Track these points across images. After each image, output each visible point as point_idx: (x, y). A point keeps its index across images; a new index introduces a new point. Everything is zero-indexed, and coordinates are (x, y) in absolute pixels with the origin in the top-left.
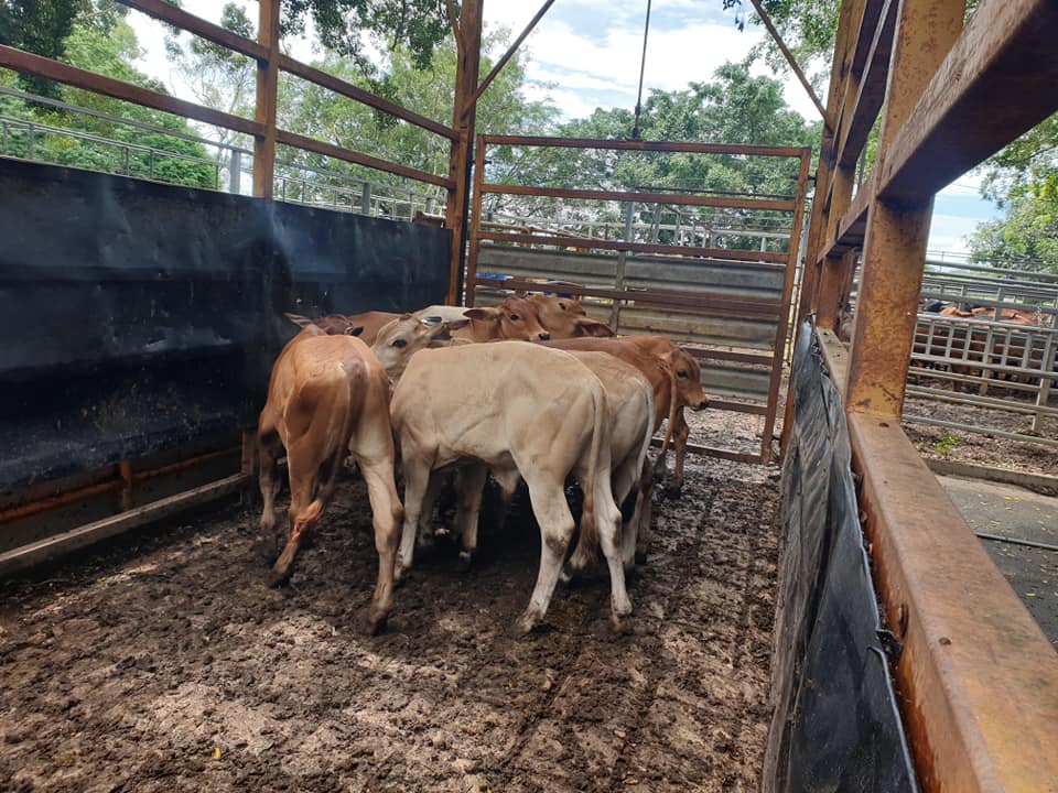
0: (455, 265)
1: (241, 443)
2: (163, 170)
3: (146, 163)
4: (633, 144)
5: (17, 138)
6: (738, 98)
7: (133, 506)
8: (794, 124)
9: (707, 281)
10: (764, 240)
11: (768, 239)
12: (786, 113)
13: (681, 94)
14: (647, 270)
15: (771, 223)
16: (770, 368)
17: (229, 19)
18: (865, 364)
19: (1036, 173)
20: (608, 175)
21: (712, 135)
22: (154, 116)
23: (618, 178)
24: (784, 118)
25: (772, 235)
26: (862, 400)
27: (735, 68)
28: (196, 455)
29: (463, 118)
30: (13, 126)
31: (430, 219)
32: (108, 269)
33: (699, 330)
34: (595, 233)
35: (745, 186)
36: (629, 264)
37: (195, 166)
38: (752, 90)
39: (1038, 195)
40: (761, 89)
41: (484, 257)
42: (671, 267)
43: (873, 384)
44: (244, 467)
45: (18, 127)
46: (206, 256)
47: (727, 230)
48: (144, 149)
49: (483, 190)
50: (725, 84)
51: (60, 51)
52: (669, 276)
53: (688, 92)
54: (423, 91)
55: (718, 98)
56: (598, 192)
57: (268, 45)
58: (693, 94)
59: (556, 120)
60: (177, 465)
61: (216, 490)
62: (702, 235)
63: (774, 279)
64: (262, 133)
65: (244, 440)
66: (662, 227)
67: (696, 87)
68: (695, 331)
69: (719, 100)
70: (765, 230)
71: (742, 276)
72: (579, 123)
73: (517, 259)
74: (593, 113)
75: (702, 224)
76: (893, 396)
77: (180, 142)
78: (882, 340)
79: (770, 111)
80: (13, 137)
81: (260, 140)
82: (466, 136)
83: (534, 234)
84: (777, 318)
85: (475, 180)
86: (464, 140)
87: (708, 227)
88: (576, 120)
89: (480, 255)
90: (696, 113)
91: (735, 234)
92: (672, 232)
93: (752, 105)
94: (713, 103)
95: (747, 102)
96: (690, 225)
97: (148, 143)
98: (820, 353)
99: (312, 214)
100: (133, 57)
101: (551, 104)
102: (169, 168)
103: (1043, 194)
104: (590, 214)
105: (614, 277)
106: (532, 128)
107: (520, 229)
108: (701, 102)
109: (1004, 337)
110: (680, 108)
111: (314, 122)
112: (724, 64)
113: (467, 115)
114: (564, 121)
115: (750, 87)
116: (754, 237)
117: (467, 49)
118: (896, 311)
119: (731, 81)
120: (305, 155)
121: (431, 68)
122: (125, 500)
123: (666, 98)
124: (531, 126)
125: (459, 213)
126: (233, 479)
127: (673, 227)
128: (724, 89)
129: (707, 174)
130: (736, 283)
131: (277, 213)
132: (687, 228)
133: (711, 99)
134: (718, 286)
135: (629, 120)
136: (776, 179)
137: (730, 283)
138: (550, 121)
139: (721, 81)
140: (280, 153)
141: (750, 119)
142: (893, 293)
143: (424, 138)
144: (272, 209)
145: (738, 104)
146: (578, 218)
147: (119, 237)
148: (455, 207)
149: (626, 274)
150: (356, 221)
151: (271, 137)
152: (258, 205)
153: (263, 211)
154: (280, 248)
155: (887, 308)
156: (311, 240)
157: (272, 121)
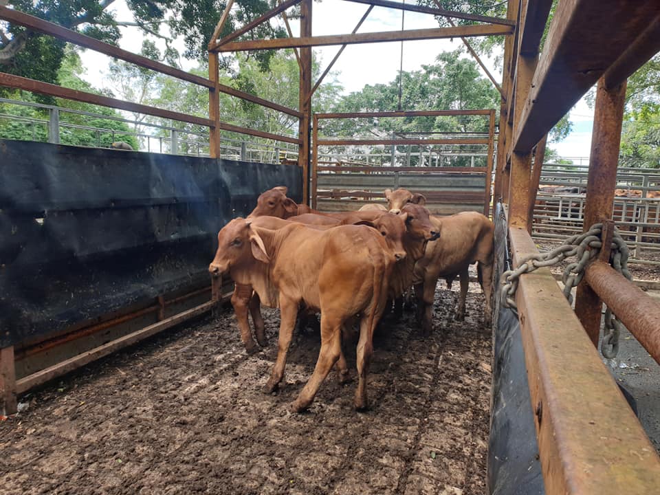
0: (305, 186)
1: (211, 285)
2: (104, 140)
3: (94, 137)
4: (399, 114)
5: (15, 127)
6: (451, 72)
7: (165, 318)
8: (486, 86)
10: (473, 158)
11: (475, 157)
12: (481, 80)
13: (416, 72)
14: (412, 181)
15: (476, 147)
17: (146, 49)
19: (634, 106)
20: (375, 125)
21: (437, 96)
22: (97, 108)
23: (381, 126)
24: (480, 83)
25: (477, 155)
27: (449, 54)
28: (190, 292)
29: (305, 106)
30: (13, 120)
31: (290, 162)
33: (442, 212)
34: (370, 161)
35: (459, 126)
36: (401, 178)
37: (123, 137)
38: (459, 67)
39: (637, 119)
40: (465, 66)
41: (320, 180)
42: (424, 178)
43: (517, 216)
44: (213, 297)
45: (16, 121)
47: (450, 153)
48: (93, 129)
49: (318, 143)
50: (443, 65)
51: (54, 77)
52: (423, 183)
53: (420, 71)
54: (260, 81)
55: (439, 73)
57: (214, 80)
58: (424, 72)
59: (341, 93)
60: (182, 297)
61: (202, 309)
62: (436, 157)
63: (481, 182)
64: (213, 125)
65: (212, 283)
67: (425, 67)
68: (439, 212)
69: (440, 74)
70: (473, 152)
71: (463, 181)
72: (356, 94)
74: (364, 87)
75: (435, 151)
76: (524, 219)
77: (113, 122)
78: (519, 201)
79: (471, 80)
80: (13, 126)
81: (213, 128)
82: (307, 115)
83: (343, 165)
84: (483, 202)
85: (314, 140)
86: (306, 117)
87: (439, 152)
88: (354, 93)
89: (318, 179)
90: (426, 83)
91: (456, 156)
92: (417, 157)
93: (459, 76)
94: (436, 77)
95: (456, 75)
96: (427, 152)
97: (94, 124)
100: (80, 73)
101: (337, 84)
102: (107, 139)
103: (639, 118)
104: (366, 150)
106: (327, 100)
108: (429, 77)
109: (622, 206)
110: (416, 81)
111: (194, 105)
112: (441, 52)
113: (307, 104)
114: (346, 93)
115: (458, 66)
116: (466, 157)
117: (305, 68)
118: (523, 190)
119: (447, 62)
120: (190, 125)
121: (270, 70)
122: (161, 316)
123: (407, 75)
124: (326, 98)
125: (305, 157)
126: (209, 303)
127: (418, 154)
128: (442, 68)
129: (435, 120)
130: (460, 185)
131: (222, 166)
132: (425, 153)
133: (435, 74)
134: (451, 187)
135: (386, 90)
136: (478, 120)
137: (457, 185)
138: (337, 94)
139: (440, 63)
141: (460, 85)
143: (262, 111)
145: (451, 76)
146: (359, 152)
147: (158, 183)
148: (303, 154)
149: (400, 184)
150: (257, 166)
151: (217, 127)
152: (214, 162)
153: (216, 165)
154: (225, 183)
155: (519, 189)
156: (238, 178)
157: (217, 118)
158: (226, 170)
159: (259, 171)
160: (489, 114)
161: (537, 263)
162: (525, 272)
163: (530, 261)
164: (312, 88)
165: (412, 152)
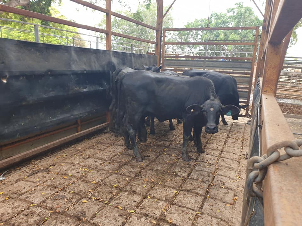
4: (207, 28)
9: (229, 66)
10: (247, 54)
14: (212, 64)
16: (248, 90)
18: (266, 82)
26: (265, 91)
29: (159, 25)
31: (150, 53)
32: (73, 71)
34: (196, 54)
36: (207, 62)
43: (268, 87)
44: (107, 121)
46: (96, 67)
49: (165, 44)
56: (197, 43)
57: (108, 9)
63: (249, 65)
64: (108, 33)
65: (107, 114)
66: (216, 51)
70: (247, 51)
73: (175, 63)
76: (273, 89)
78: (270, 76)
81: (107, 35)
82: (160, 29)
83: (179, 55)
85: (163, 42)
89: (165, 62)
91: (238, 53)
92: (219, 53)
96: (224, 51)
98: (259, 83)
99: (121, 54)
105: (203, 66)
107: (175, 54)
113: (160, 23)
116: (244, 53)
117: (160, 5)
118: (273, 69)
122: (79, 129)
125: (158, 51)
127: (219, 51)
130: (238, 67)
131: (112, 54)
140: (113, 37)
142: (272, 65)
144: (111, 53)
147: (76, 62)
148: (158, 49)
149: (206, 65)
150: (132, 55)
151: (110, 34)
152: (108, 52)
153: (109, 54)
154: (114, 64)
155: (271, 68)
156: (121, 61)
157: (110, 29)
158: (114, 57)
159: (133, 58)
160: (256, 29)
161: (290, 151)
162: (277, 161)
163: (283, 149)
164: (164, 14)
165: (216, 50)
